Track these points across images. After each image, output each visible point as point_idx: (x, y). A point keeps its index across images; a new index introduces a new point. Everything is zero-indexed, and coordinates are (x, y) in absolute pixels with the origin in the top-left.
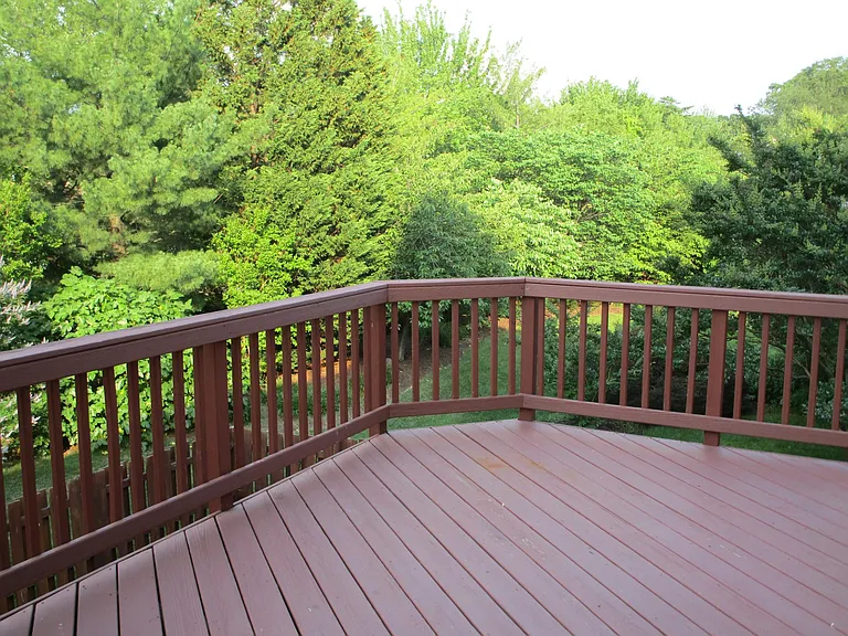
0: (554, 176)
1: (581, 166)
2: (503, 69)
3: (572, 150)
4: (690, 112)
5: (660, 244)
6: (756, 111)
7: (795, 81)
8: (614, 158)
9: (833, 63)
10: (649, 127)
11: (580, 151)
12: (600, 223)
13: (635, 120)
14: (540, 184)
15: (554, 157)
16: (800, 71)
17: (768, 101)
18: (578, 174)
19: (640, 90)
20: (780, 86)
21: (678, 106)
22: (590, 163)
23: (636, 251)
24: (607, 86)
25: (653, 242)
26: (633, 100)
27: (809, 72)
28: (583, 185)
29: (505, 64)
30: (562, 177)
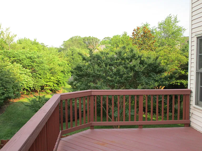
0: (25, 62)
1: (31, 59)
2: (5, 34)
3: (28, 55)
4: (48, 47)
5: (50, 78)
6: (61, 47)
7: (69, 41)
8: (38, 57)
9: (76, 37)
10: (40, 50)
11: (31, 55)
12: (36, 73)
13: (37, 48)
14: (21, 64)
15: (25, 57)
16: (70, 38)
17: (63, 45)
18: (30, 61)
19: (37, 41)
20: (66, 42)
21: (45, 45)
22: (33, 58)
23: (44, 80)
24: (29, 40)
25: (48, 77)
26: (35, 43)
27: (72, 39)
28: (32, 64)
29: (6, 33)
30: (27, 62)
